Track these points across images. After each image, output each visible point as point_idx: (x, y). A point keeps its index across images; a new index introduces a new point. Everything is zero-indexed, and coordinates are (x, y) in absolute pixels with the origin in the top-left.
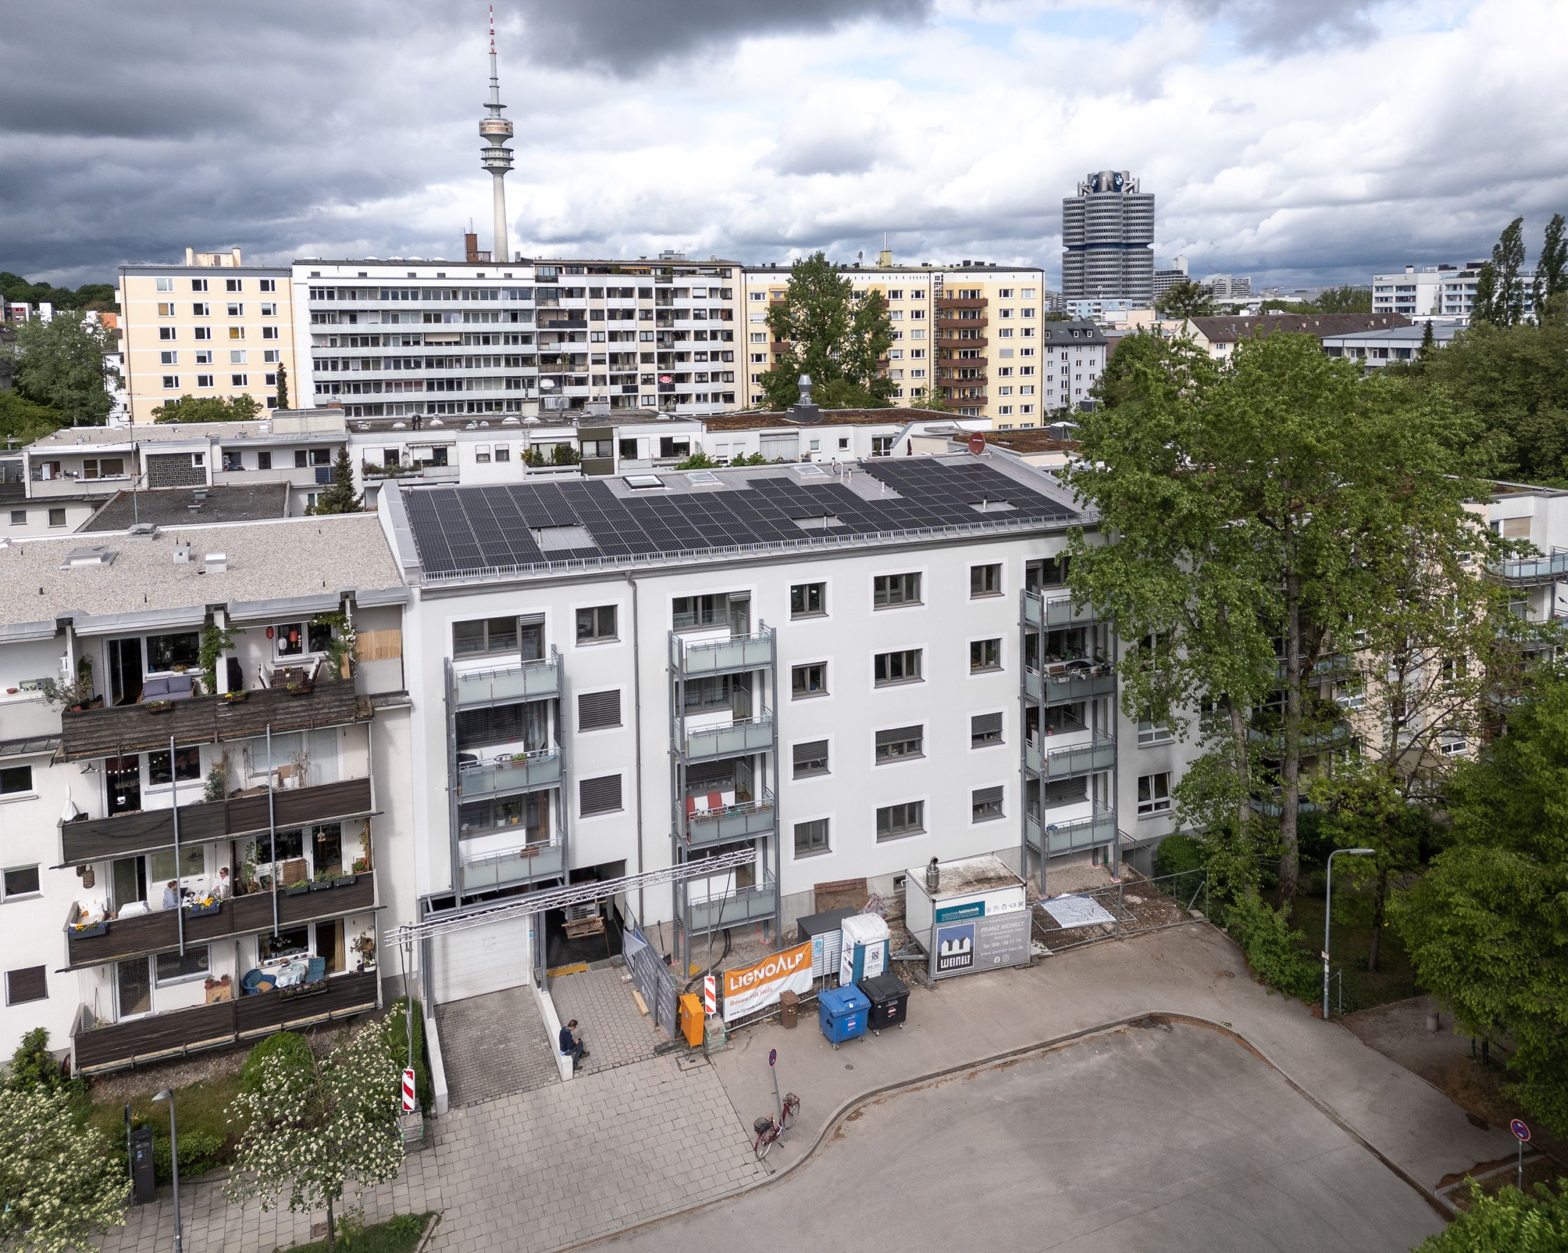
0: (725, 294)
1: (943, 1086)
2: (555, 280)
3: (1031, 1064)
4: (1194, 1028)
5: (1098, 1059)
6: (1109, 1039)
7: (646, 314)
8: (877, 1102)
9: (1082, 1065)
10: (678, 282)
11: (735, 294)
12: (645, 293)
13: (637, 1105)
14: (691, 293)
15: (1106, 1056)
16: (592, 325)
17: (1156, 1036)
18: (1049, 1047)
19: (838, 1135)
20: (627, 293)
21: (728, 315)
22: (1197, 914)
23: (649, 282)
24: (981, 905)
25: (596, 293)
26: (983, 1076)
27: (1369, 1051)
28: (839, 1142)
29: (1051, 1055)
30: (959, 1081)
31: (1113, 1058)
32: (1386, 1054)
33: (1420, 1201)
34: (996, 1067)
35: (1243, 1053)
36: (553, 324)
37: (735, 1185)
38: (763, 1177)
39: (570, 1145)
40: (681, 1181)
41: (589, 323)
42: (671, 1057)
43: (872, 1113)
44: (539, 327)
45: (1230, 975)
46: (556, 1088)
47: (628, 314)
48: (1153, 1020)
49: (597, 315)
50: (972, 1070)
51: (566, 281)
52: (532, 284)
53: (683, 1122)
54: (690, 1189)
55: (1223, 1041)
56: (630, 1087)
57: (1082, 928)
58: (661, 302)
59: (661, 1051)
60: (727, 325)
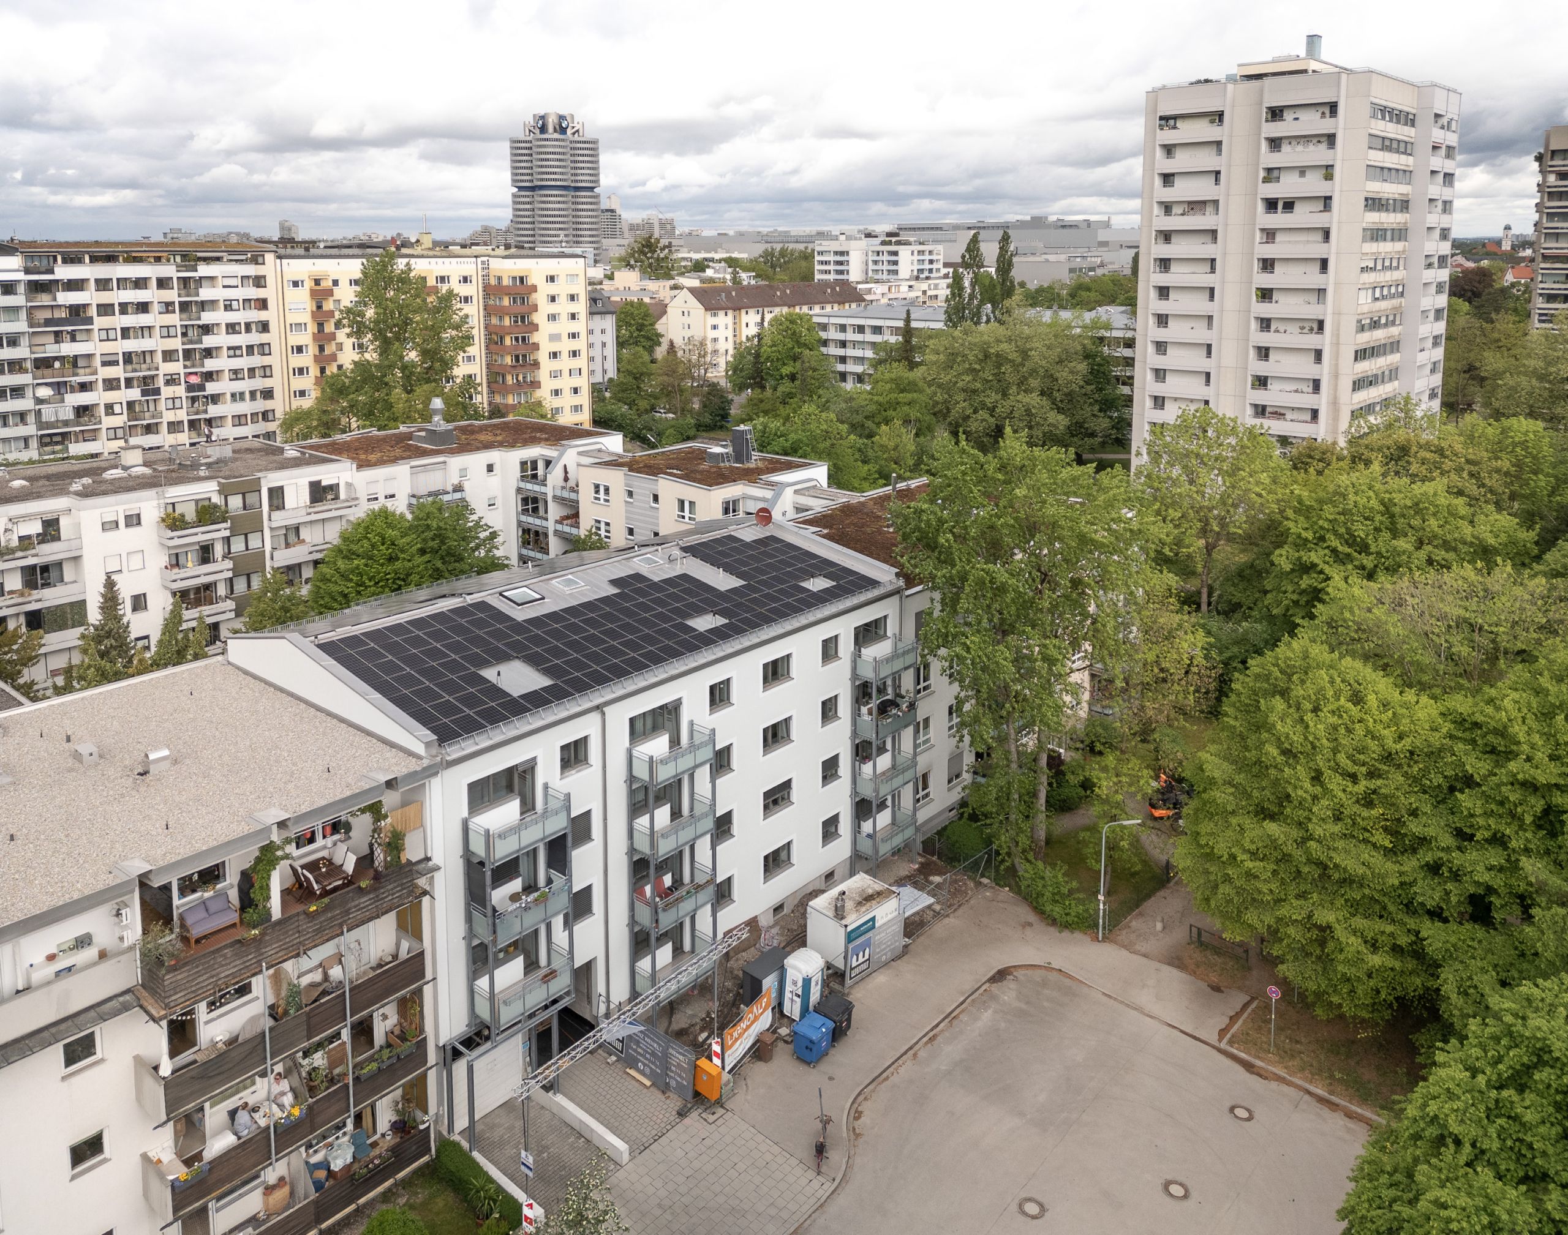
0: (259, 281)
1: (902, 1070)
2: (52, 272)
3: (947, 1034)
4: (1029, 972)
5: (987, 1016)
6: (984, 998)
7: (168, 307)
8: (866, 1099)
9: (979, 1024)
10: (204, 270)
11: (270, 281)
12: (163, 283)
13: (696, 1164)
14: (220, 282)
15: (990, 1011)
16: (100, 322)
17: (1009, 984)
18: (951, 1017)
19: (858, 1136)
20: (140, 283)
21: (263, 304)
22: (985, 881)
23: (169, 270)
24: (873, 919)
25: (103, 284)
26: (922, 1054)
27: (1135, 957)
28: (861, 1140)
29: (955, 1022)
30: (909, 1063)
31: (995, 1012)
32: (1144, 956)
33: (1215, 1052)
34: (926, 1043)
35: (1067, 981)
36: (48, 322)
37: (813, 1200)
38: (829, 1187)
39: (668, 1216)
40: (773, 1212)
41: (96, 319)
42: (694, 1115)
43: (866, 1107)
44: (31, 325)
45: (1030, 925)
46: (621, 1174)
47: (143, 307)
48: (1001, 975)
49: (105, 309)
50: (911, 1052)
51: (63, 272)
52: (21, 276)
53: (741, 1166)
54: (785, 1215)
55: (1053, 976)
56: (680, 1153)
57: (917, 913)
58: (183, 292)
59: (682, 1114)
60: (263, 315)
